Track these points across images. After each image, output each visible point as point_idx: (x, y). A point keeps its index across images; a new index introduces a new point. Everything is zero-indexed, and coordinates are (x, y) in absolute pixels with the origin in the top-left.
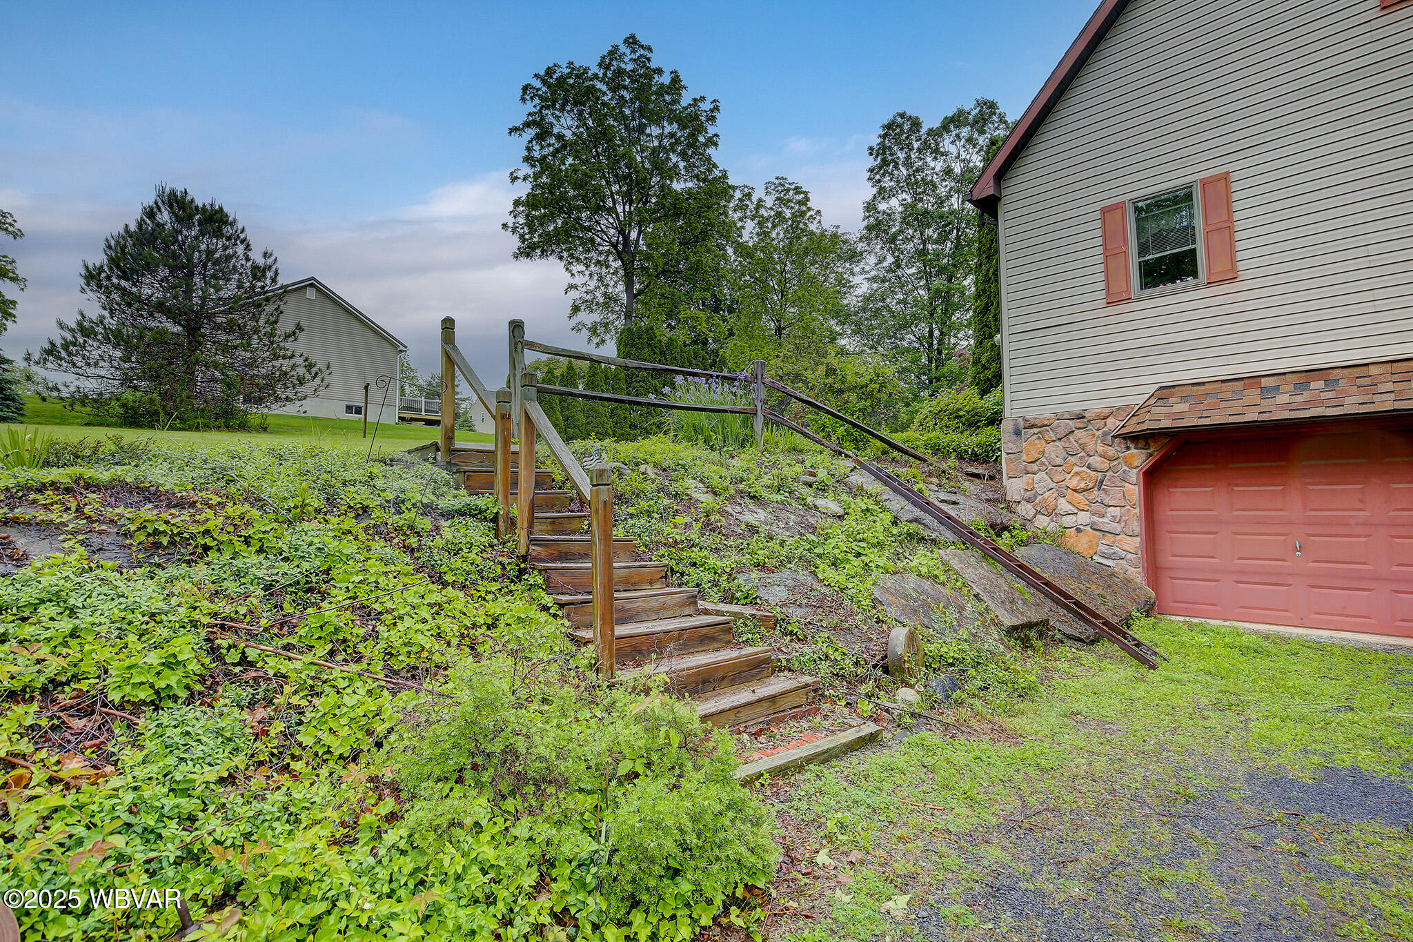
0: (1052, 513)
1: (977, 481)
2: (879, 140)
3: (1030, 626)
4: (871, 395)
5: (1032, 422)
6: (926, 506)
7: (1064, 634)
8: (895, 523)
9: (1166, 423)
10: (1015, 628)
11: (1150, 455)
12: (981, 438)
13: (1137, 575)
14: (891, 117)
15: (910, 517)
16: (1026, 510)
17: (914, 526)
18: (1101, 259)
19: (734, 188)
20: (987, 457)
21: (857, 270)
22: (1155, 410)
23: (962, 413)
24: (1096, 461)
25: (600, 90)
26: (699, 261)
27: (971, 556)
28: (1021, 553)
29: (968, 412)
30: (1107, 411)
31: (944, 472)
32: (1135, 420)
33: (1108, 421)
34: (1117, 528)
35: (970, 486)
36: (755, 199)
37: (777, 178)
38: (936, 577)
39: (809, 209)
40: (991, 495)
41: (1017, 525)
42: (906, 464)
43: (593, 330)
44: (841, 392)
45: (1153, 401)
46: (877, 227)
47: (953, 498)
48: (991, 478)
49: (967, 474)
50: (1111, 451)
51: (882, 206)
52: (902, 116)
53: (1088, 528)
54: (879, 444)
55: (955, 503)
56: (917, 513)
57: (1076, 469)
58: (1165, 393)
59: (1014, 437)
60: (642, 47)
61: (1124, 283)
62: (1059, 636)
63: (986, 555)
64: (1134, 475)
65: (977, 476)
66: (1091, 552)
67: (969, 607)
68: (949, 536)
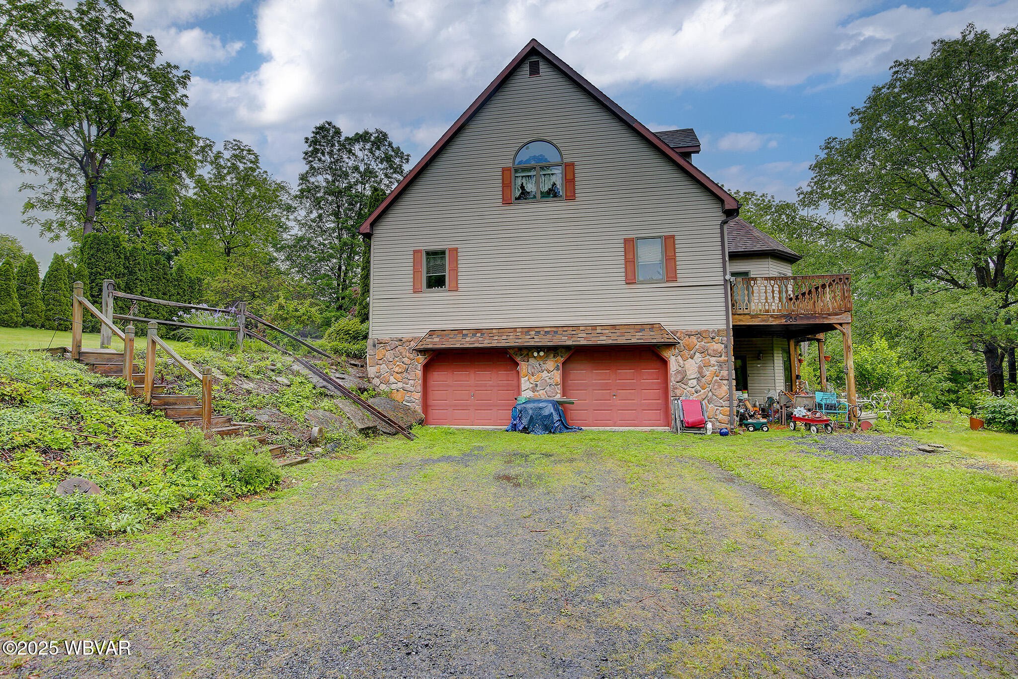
0: (387, 383)
1: (355, 368)
2: (313, 135)
3: (369, 428)
4: (303, 322)
5: (381, 341)
6: (329, 380)
7: (383, 432)
8: (314, 388)
9: (430, 346)
10: (363, 429)
11: (426, 358)
12: (357, 346)
13: (419, 409)
15: (322, 385)
16: (376, 381)
17: (323, 389)
18: (412, 272)
19: (198, 139)
20: (360, 356)
21: (291, 217)
22: (428, 340)
23: (350, 332)
24: (406, 360)
27: (348, 402)
28: (370, 401)
29: (354, 332)
30: (411, 339)
31: (339, 363)
32: (421, 343)
33: (411, 343)
34: (412, 389)
35: (351, 370)
36: (215, 150)
37: (234, 140)
38: (332, 410)
39: (258, 167)
40: (361, 375)
41: (371, 389)
42: (320, 359)
43: (48, 226)
44: (286, 319)
45: (428, 336)
46: (308, 192)
47: (343, 376)
48: (362, 366)
49: (351, 364)
50: (412, 356)
51: (312, 179)
52: (329, 124)
53: (401, 390)
54: (306, 348)
55: (343, 379)
56: (325, 383)
57: (398, 363)
58: (432, 333)
59: (373, 348)
60: (124, 11)
61: (420, 285)
62: (381, 433)
63: (355, 402)
64: (420, 367)
65: (355, 365)
66: (402, 400)
67: (345, 422)
68: (339, 393)
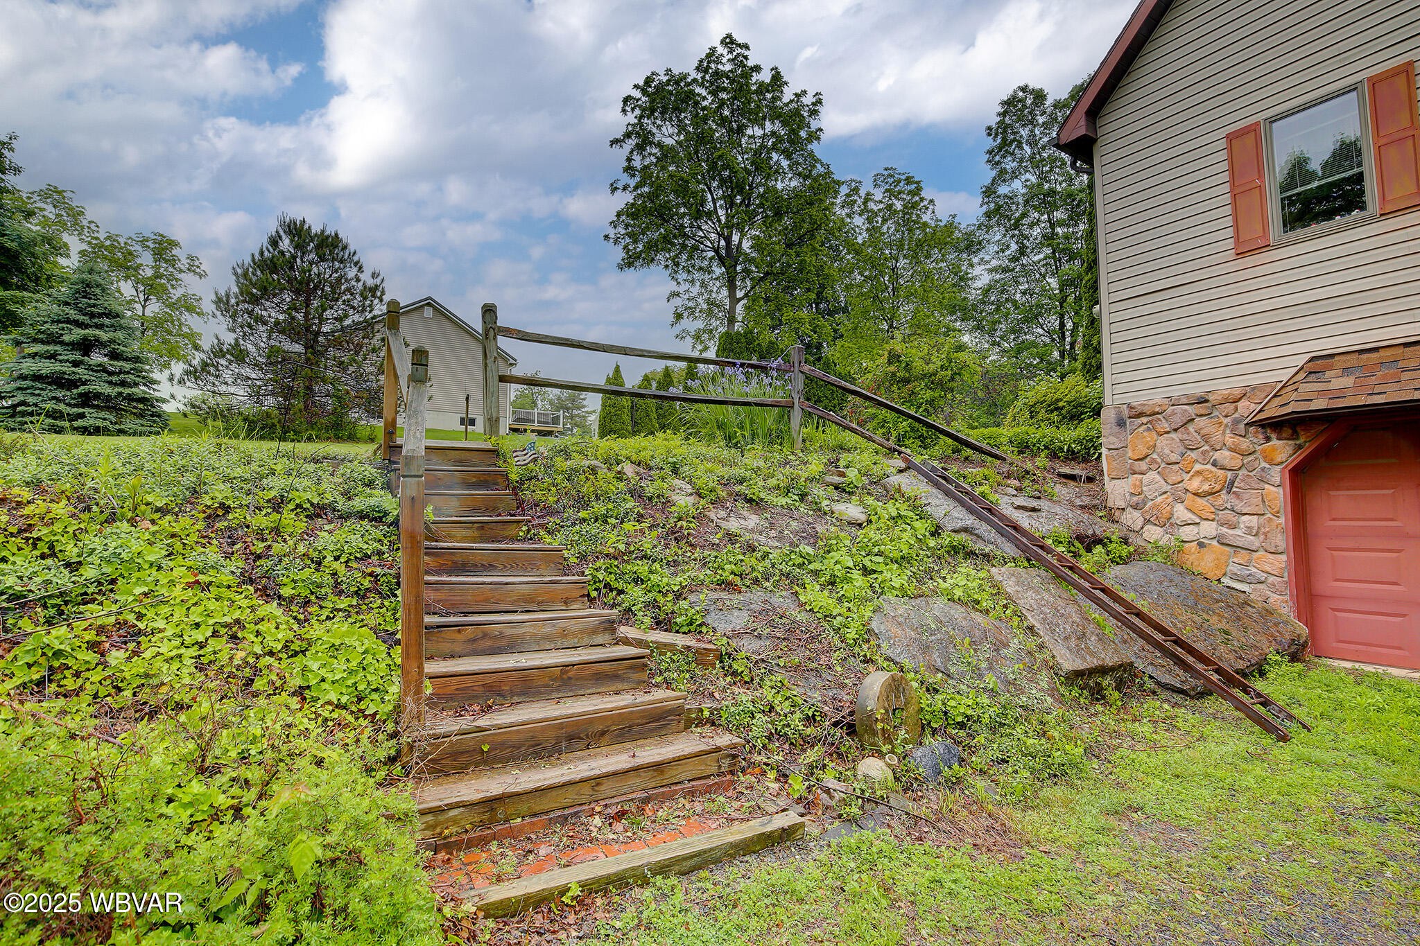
0: (1167, 522)
1: (1072, 483)
2: (998, 119)
3: (1103, 671)
4: (941, 384)
5: (1139, 409)
6: (988, 512)
7: (1158, 683)
8: (935, 534)
9: (1319, 404)
10: (1079, 674)
11: (1300, 447)
12: (1081, 432)
13: (1283, 604)
14: (1011, 92)
15: (959, 525)
16: (1132, 518)
17: (962, 537)
18: (1227, 199)
19: (839, 183)
20: (1086, 453)
21: (975, 260)
22: (1303, 388)
23: (1061, 404)
24: (1224, 456)
25: (699, 95)
26: (802, 261)
27: (1035, 576)
28: (1112, 576)
29: (1069, 403)
30: (1237, 393)
31: (1028, 473)
32: (1277, 401)
33: (1240, 404)
34: (1255, 542)
35: (1063, 491)
36: (862, 193)
37: (886, 169)
38: (978, 602)
39: (922, 199)
40: (1087, 501)
41: (1114, 538)
42: (982, 464)
43: (697, 337)
44: (906, 381)
45: (1302, 375)
46: (997, 212)
47: (1034, 503)
48: (1090, 480)
49: (1060, 475)
50: (1245, 444)
51: (1003, 190)
52: (1024, 89)
53: (1215, 543)
54: (950, 441)
55: (1034, 510)
56: (970, 521)
57: (1198, 467)
58: (1318, 365)
59: (1117, 429)
60: (739, 45)
61: (1259, 227)
62: (1150, 685)
63: (1059, 577)
64: (1276, 474)
65: (1072, 478)
66: (1219, 573)
67: (1014, 644)
68: (1010, 550)
